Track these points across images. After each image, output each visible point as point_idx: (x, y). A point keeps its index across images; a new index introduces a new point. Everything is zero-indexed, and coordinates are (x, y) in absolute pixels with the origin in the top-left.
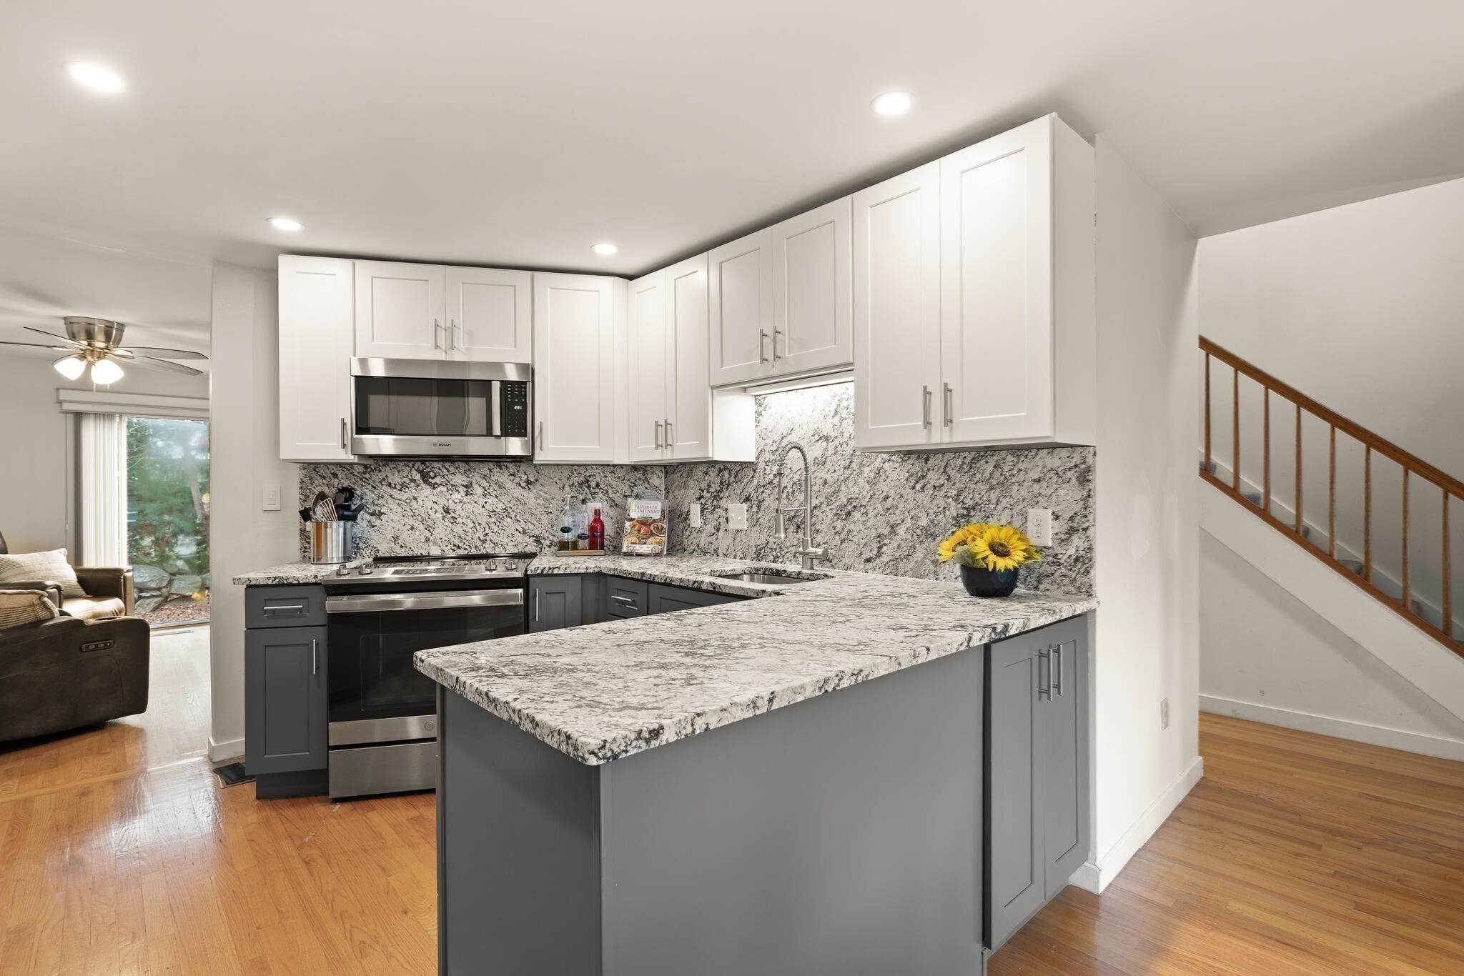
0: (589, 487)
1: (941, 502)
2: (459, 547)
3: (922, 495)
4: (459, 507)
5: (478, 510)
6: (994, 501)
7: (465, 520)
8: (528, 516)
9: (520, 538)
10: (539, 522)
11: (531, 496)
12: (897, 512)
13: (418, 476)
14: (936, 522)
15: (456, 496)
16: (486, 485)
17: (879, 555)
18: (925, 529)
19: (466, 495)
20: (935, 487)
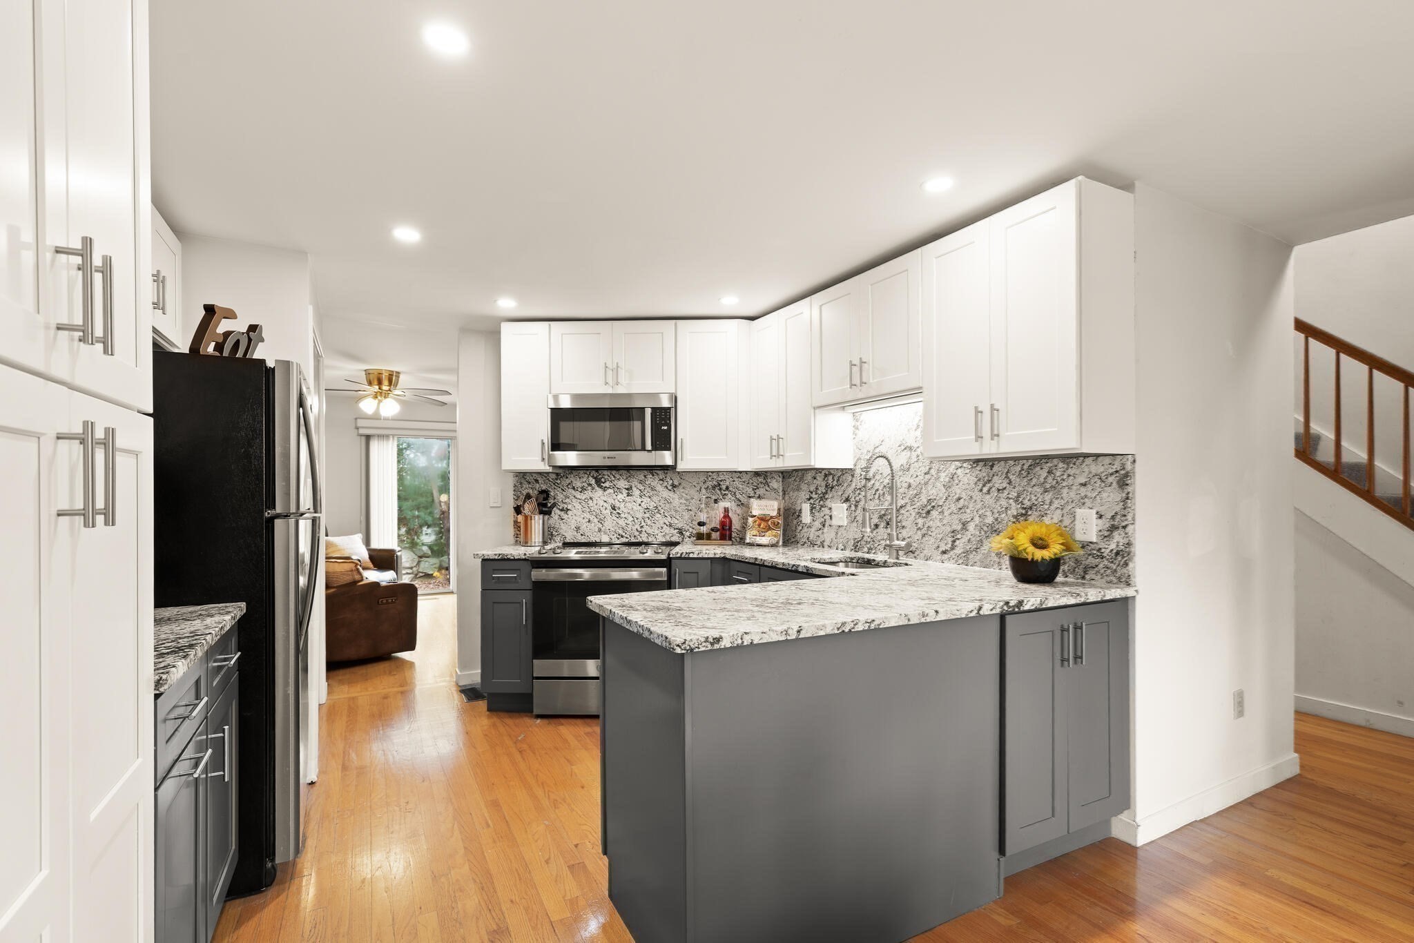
0: (720, 489)
1: (1004, 503)
2: (622, 537)
3: (988, 497)
4: (622, 505)
5: (636, 507)
6: (1048, 502)
7: (626, 515)
8: (673, 513)
9: (667, 529)
10: (682, 516)
11: (676, 496)
12: (968, 511)
13: (593, 482)
14: (999, 520)
15: (620, 497)
16: (642, 488)
17: (953, 548)
18: (991, 526)
19: (628, 496)
20: (999, 490)
